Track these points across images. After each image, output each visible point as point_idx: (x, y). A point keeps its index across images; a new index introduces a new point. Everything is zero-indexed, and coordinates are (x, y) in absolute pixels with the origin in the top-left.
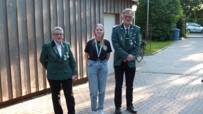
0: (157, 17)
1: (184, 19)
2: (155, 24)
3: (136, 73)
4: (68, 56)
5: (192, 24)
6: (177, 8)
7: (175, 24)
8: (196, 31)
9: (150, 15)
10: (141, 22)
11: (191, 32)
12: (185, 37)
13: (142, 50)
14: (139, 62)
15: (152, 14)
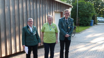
0: (82, 14)
1: (96, 15)
2: (81, 17)
3: (71, 42)
5: (100, 17)
6: (92, 9)
7: (91, 18)
8: (102, 21)
9: (78, 13)
10: (74, 17)
11: (100, 22)
12: (97, 24)
13: (74, 31)
14: (73, 37)
15: (79, 13)
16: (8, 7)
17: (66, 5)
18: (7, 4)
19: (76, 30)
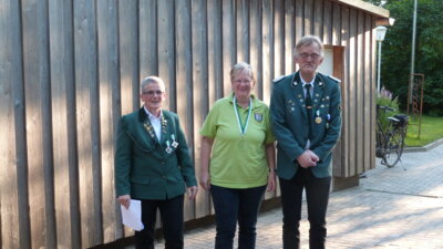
0: (436, 55)
2: (430, 73)
4: (175, 144)
9: (417, 51)
10: (395, 68)
13: (398, 138)
14: (389, 167)
15: (424, 49)
16: (86, 21)
17: (357, 11)
18: (82, 6)
19: (409, 134)
